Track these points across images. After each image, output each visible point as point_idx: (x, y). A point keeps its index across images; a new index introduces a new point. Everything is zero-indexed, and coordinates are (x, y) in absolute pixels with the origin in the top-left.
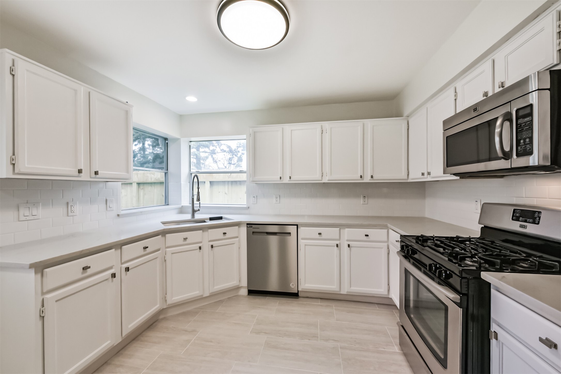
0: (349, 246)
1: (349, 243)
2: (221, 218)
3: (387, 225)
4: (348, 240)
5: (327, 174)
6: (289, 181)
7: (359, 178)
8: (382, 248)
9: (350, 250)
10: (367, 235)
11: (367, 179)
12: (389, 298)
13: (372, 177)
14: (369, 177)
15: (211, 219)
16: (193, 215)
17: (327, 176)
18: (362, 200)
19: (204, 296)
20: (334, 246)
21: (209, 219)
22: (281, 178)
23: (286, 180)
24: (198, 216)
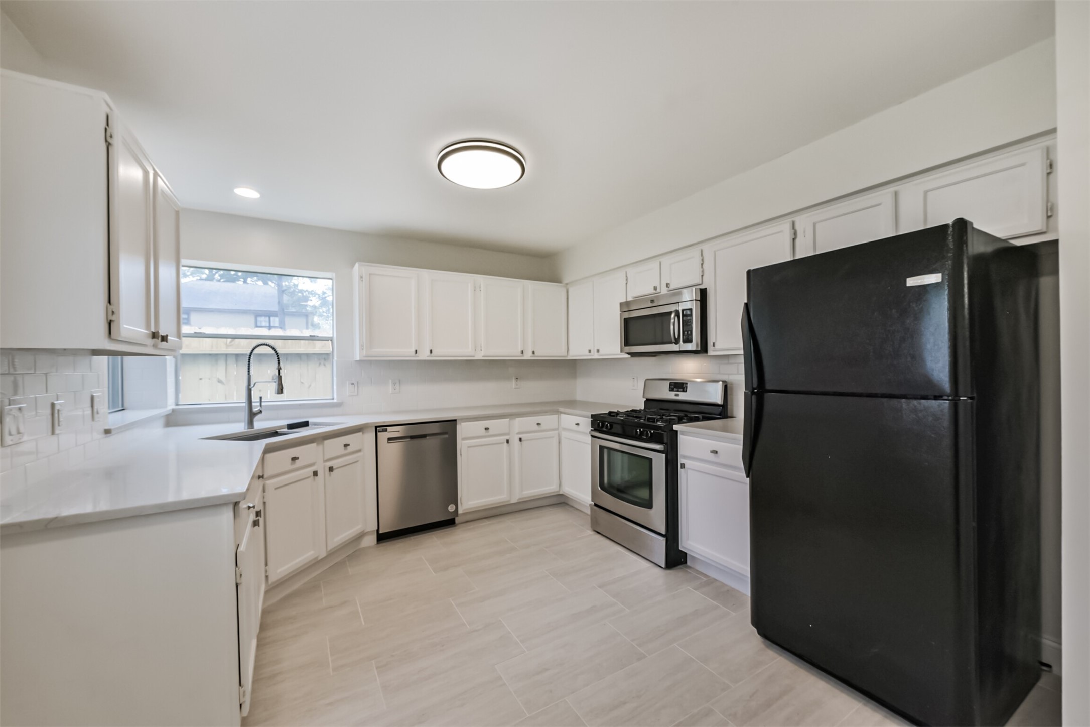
0: (520, 440)
1: (520, 436)
2: (305, 424)
3: (558, 409)
4: (518, 433)
5: (481, 347)
6: (428, 357)
7: (520, 354)
8: (553, 437)
9: (521, 444)
10: (538, 424)
11: (528, 356)
12: (562, 495)
13: (533, 353)
14: (531, 354)
15: (291, 427)
16: (251, 423)
17: (481, 350)
18: (514, 383)
19: (320, 558)
20: (503, 443)
21: (286, 427)
22: (416, 352)
23: (424, 356)
24: (260, 425)
